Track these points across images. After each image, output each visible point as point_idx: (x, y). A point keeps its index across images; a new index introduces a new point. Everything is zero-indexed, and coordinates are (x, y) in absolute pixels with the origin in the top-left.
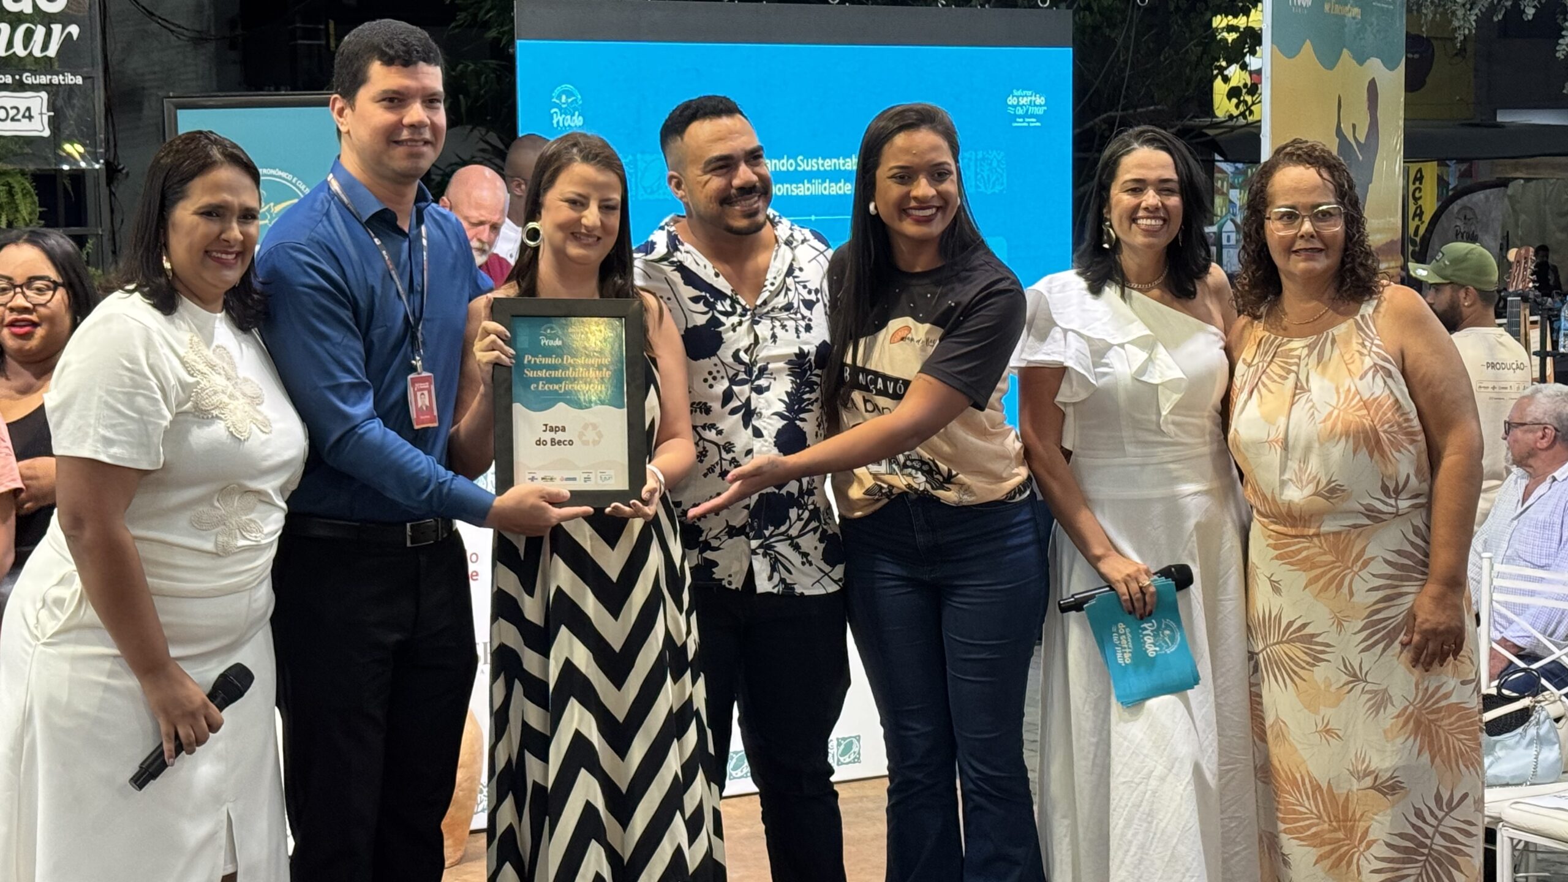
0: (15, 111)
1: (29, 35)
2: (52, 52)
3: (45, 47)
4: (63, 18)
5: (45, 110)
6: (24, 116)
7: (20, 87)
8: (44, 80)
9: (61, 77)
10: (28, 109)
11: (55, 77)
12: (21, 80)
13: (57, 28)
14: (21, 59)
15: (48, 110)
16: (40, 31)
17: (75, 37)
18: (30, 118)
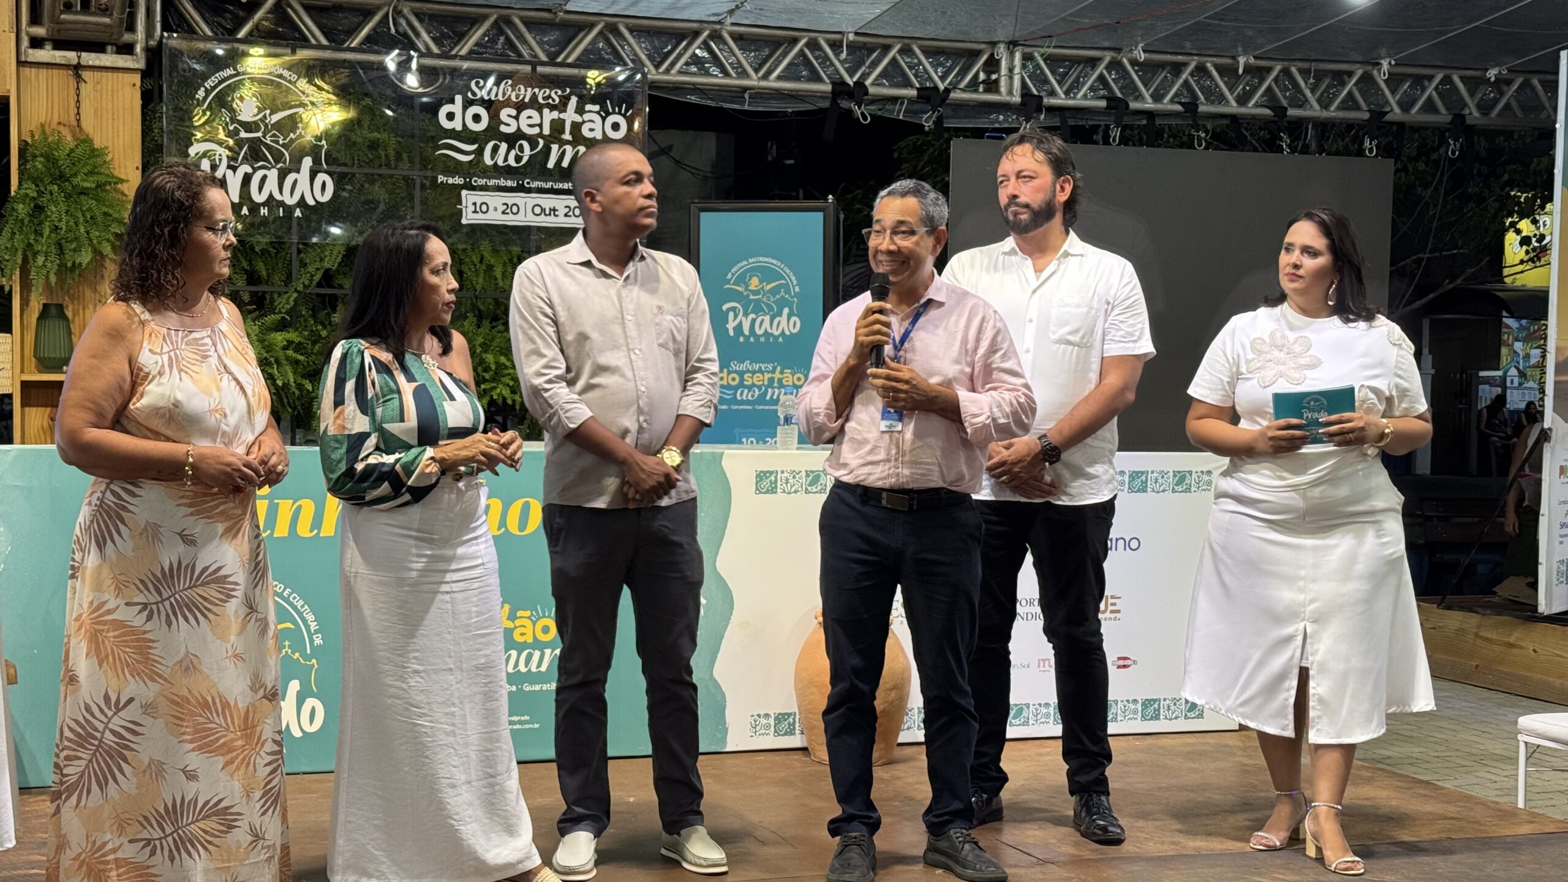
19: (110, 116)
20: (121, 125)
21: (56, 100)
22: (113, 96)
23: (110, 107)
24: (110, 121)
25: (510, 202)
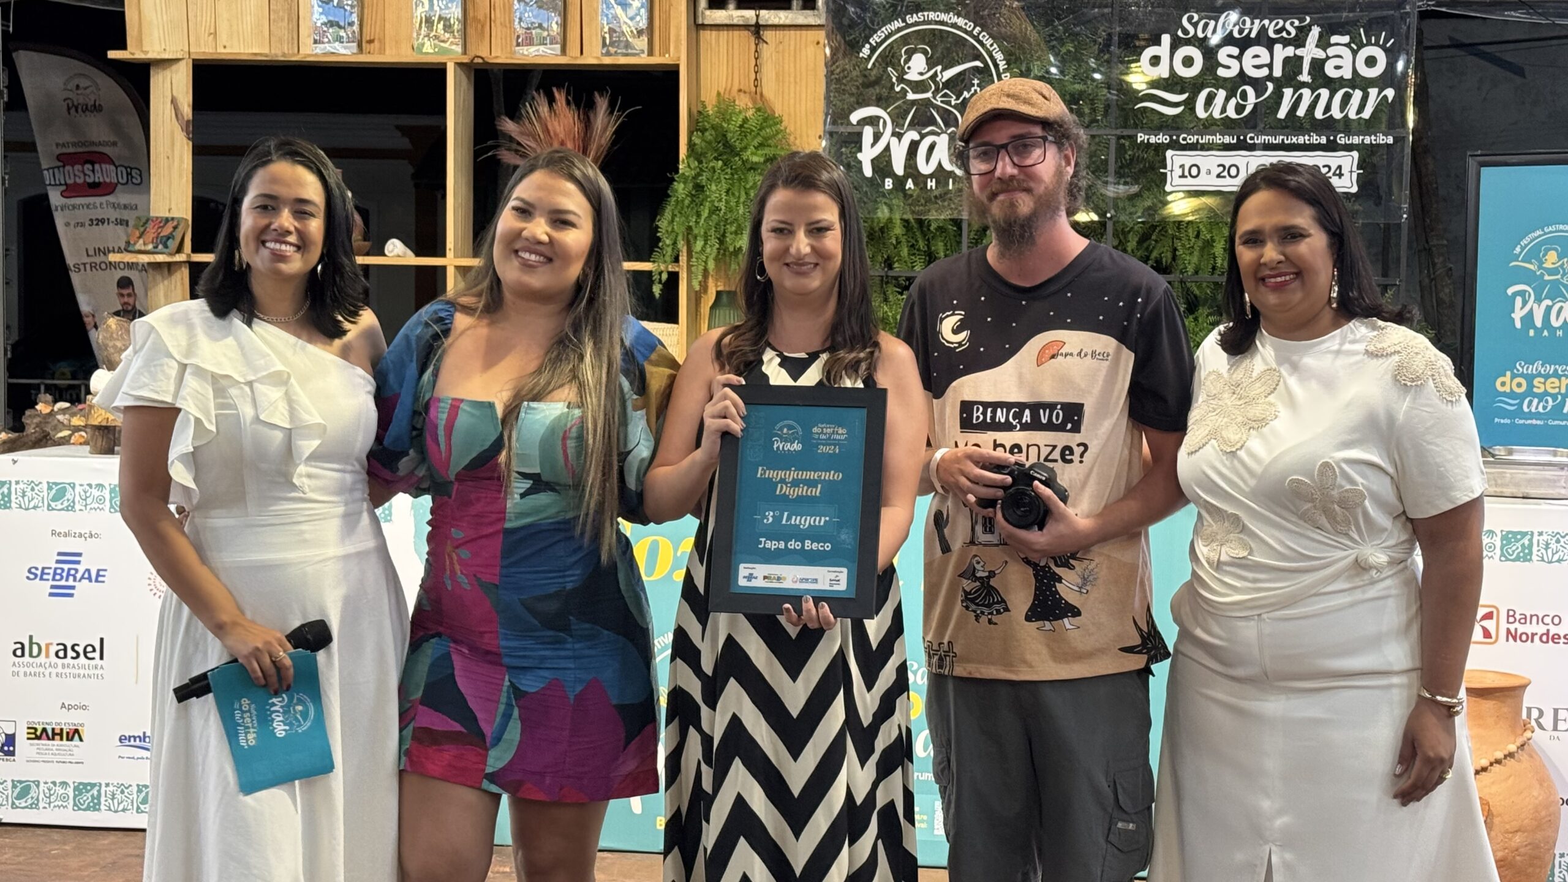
0: (1326, 169)
1: (1347, 98)
2: (1366, 114)
3: (1361, 108)
4: (1381, 82)
5: (1355, 168)
6: (1334, 174)
7: (1331, 147)
8: (1356, 140)
9: (1373, 138)
10: (1340, 167)
11: (1367, 137)
12: (1335, 140)
13: (1373, 92)
14: (1338, 121)
15: (1358, 169)
16: (1358, 95)
17: (1390, 100)
18: (1340, 175)
19: (792, 80)
20: (804, 89)
21: (736, 65)
22: (795, 57)
23: (792, 70)
24: (792, 86)
25: (1227, 162)
